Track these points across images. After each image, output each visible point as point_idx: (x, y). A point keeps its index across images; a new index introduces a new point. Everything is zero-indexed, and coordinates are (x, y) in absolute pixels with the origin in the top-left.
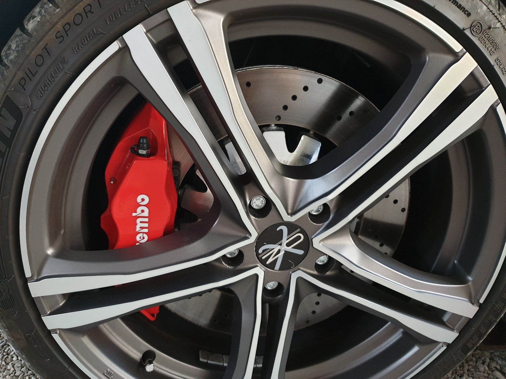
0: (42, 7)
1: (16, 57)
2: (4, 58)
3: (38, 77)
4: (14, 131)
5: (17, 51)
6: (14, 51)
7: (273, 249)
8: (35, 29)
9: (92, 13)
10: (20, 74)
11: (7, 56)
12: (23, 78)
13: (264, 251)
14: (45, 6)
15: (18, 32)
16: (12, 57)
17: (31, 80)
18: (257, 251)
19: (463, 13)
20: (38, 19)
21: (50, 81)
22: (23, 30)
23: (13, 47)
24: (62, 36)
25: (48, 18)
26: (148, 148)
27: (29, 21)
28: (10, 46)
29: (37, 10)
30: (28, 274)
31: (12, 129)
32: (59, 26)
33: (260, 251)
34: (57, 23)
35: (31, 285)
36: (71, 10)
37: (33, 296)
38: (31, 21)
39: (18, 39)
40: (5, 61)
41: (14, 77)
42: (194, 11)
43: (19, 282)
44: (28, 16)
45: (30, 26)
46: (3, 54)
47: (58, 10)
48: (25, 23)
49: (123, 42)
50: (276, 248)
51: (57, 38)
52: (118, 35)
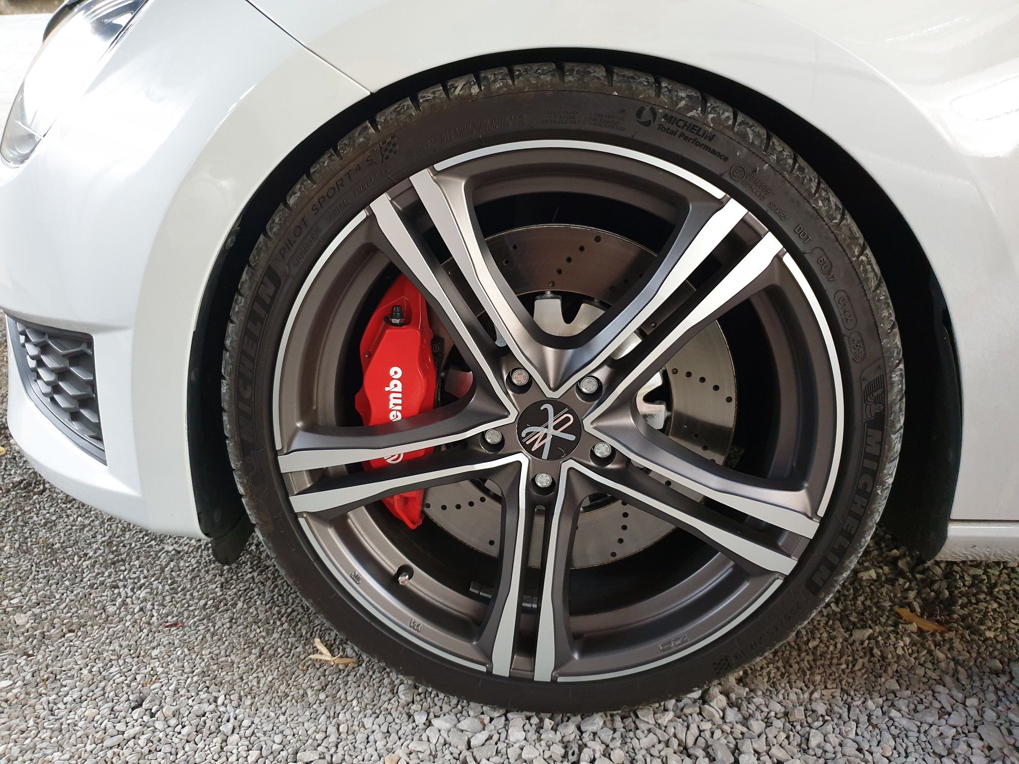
0: (302, 184)
1: (278, 230)
2: (268, 230)
3: (296, 245)
4: (273, 298)
5: (280, 224)
6: (277, 224)
7: (538, 432)
8: (296, 204)
9: (343, 186)
10: (282, 245)
11: (271, 228)
12: (283, 248)
13: (528, 434)
14: (305, 183)
15: (281, 207)
16: (275, 230)
17: (289, 249)
18: (519, 434)
19: (718, 158)
20: (298, 194)
21: (305, 249)
22: (286, 205)
23: (277, 220)
24: (317, 209)
25: (307, 193)
26: (402, 317)
27: (291, 197)
28: (274, 220)
29: (298, 186)
30: (278, 446)
31: (271, 295)
32: (315, 200)
33: (523, 434)
34: (314, 196)
35: (281, 459)
36: (325, 185)
37: (282, 472)
38: (293, 197)
39: (281, 213)
40: (269, 234)
41: (276, 247)
42: (435, 177)
43: (270, 456)
44: (291, 192)
45: (292, 201)
46: (268, 227)
47: (314, 186)
48: (288, 198)
49: (370, 210)
50: (542, 430)
51: (313, 210)
52: (366, 205)
